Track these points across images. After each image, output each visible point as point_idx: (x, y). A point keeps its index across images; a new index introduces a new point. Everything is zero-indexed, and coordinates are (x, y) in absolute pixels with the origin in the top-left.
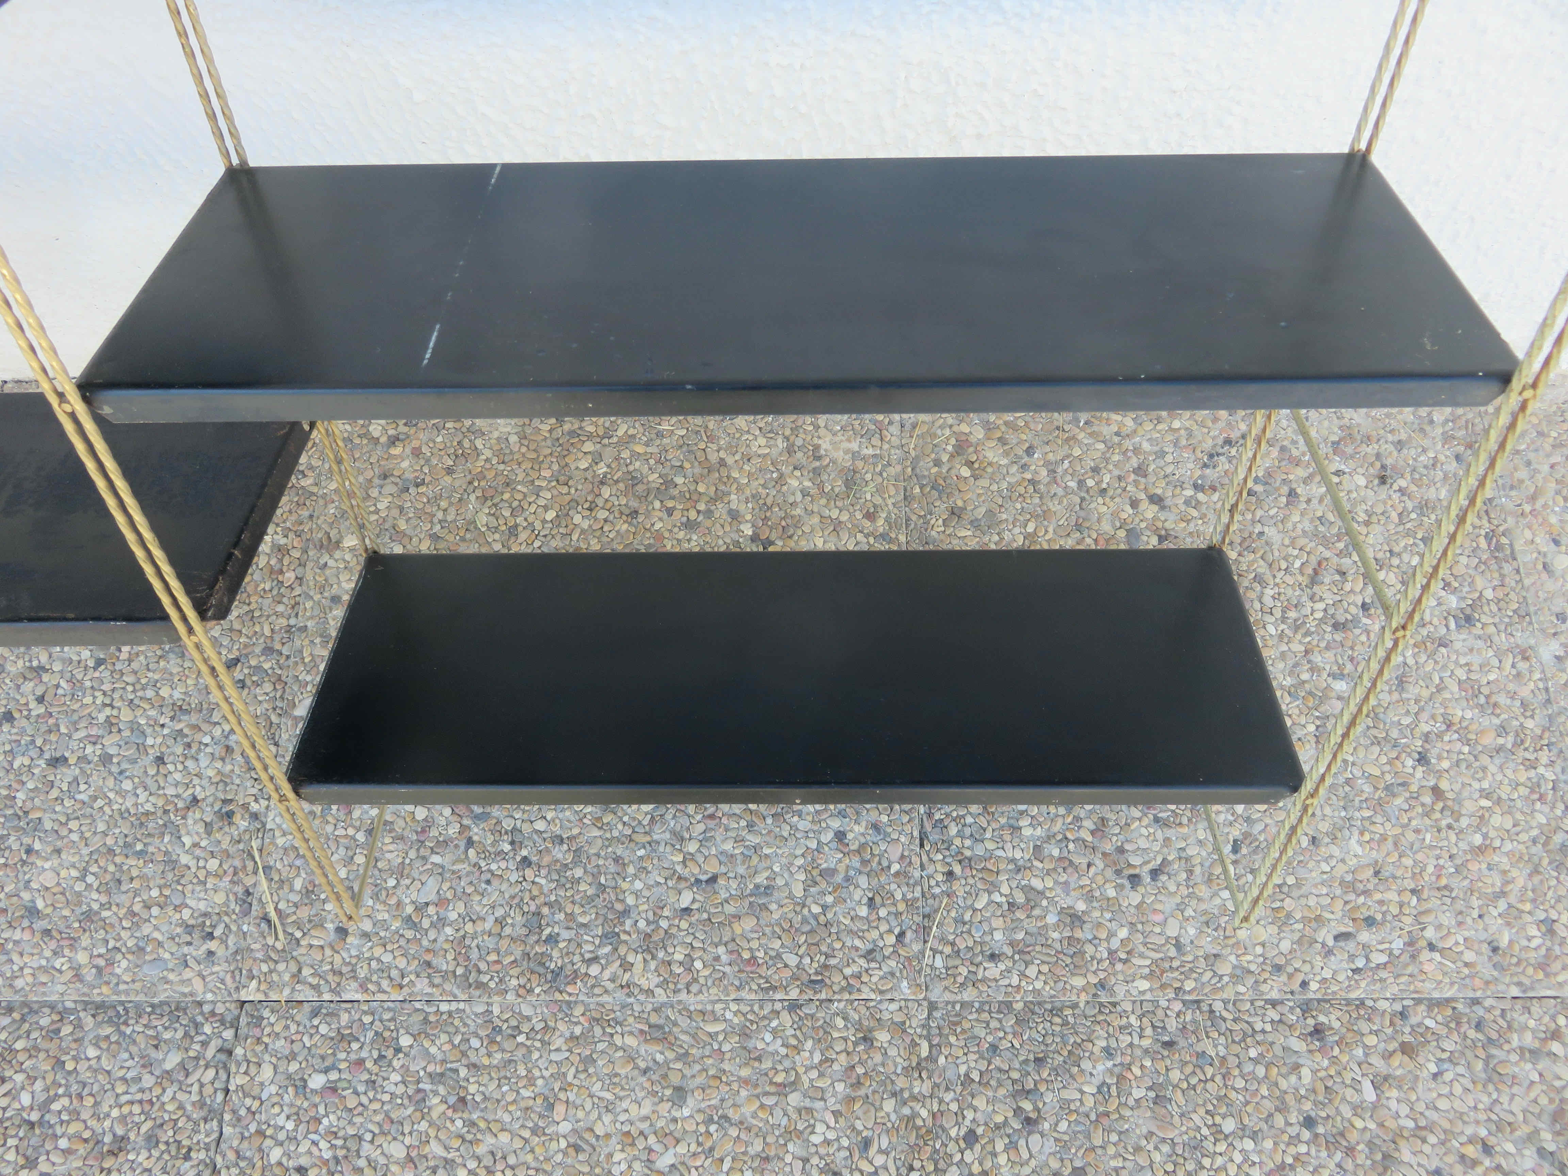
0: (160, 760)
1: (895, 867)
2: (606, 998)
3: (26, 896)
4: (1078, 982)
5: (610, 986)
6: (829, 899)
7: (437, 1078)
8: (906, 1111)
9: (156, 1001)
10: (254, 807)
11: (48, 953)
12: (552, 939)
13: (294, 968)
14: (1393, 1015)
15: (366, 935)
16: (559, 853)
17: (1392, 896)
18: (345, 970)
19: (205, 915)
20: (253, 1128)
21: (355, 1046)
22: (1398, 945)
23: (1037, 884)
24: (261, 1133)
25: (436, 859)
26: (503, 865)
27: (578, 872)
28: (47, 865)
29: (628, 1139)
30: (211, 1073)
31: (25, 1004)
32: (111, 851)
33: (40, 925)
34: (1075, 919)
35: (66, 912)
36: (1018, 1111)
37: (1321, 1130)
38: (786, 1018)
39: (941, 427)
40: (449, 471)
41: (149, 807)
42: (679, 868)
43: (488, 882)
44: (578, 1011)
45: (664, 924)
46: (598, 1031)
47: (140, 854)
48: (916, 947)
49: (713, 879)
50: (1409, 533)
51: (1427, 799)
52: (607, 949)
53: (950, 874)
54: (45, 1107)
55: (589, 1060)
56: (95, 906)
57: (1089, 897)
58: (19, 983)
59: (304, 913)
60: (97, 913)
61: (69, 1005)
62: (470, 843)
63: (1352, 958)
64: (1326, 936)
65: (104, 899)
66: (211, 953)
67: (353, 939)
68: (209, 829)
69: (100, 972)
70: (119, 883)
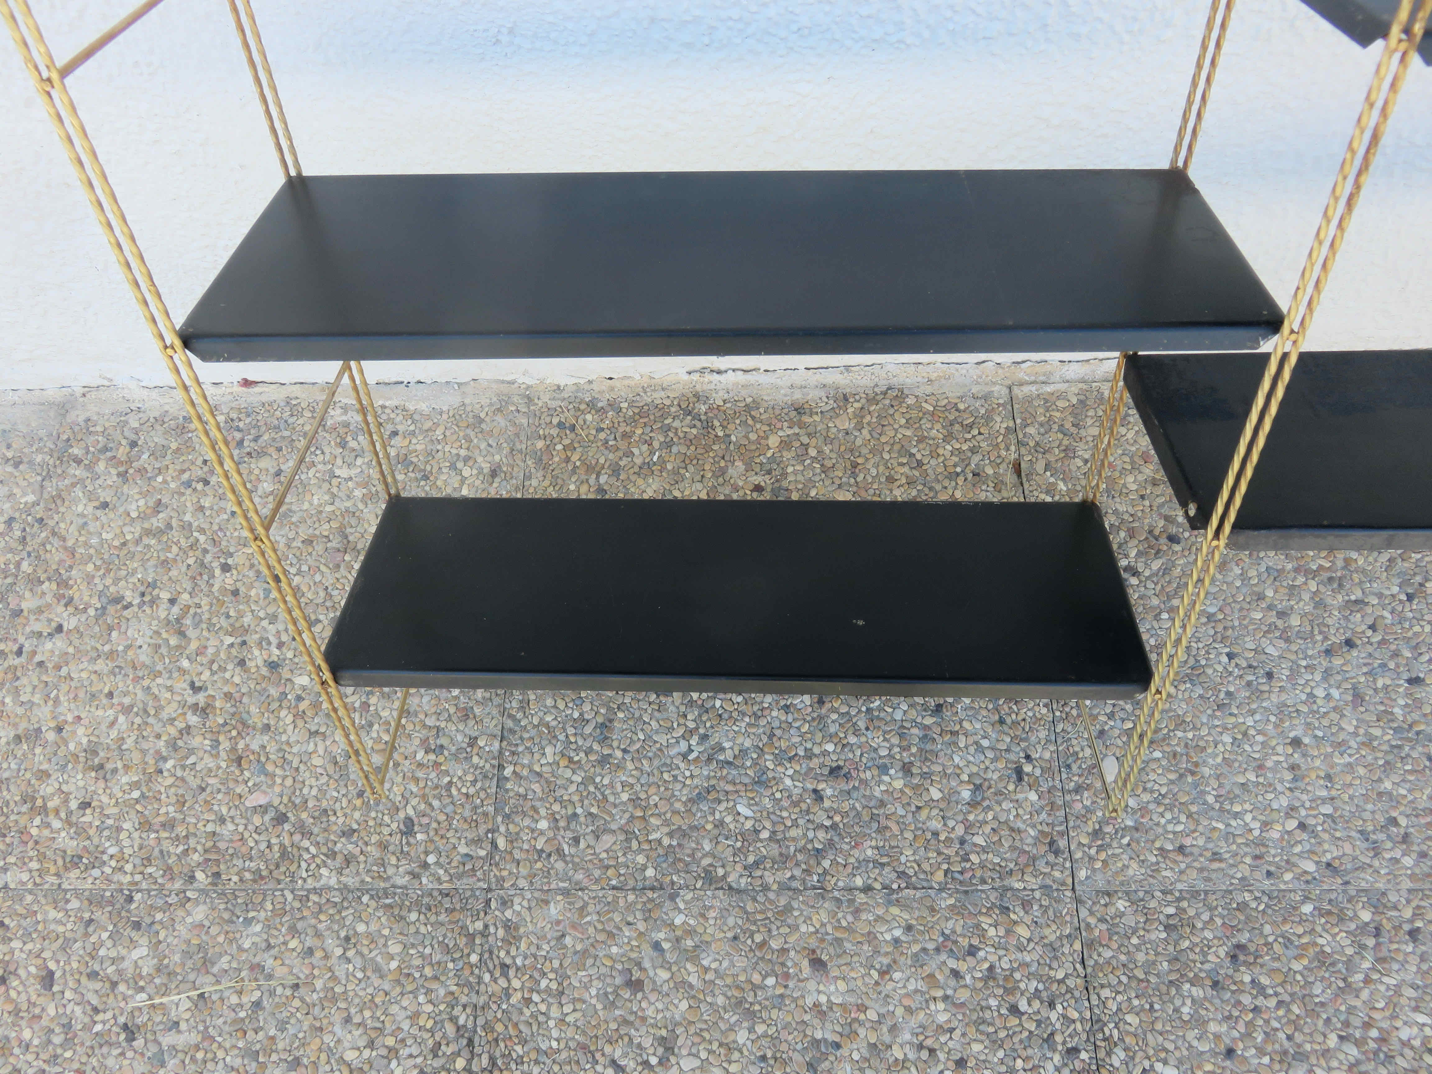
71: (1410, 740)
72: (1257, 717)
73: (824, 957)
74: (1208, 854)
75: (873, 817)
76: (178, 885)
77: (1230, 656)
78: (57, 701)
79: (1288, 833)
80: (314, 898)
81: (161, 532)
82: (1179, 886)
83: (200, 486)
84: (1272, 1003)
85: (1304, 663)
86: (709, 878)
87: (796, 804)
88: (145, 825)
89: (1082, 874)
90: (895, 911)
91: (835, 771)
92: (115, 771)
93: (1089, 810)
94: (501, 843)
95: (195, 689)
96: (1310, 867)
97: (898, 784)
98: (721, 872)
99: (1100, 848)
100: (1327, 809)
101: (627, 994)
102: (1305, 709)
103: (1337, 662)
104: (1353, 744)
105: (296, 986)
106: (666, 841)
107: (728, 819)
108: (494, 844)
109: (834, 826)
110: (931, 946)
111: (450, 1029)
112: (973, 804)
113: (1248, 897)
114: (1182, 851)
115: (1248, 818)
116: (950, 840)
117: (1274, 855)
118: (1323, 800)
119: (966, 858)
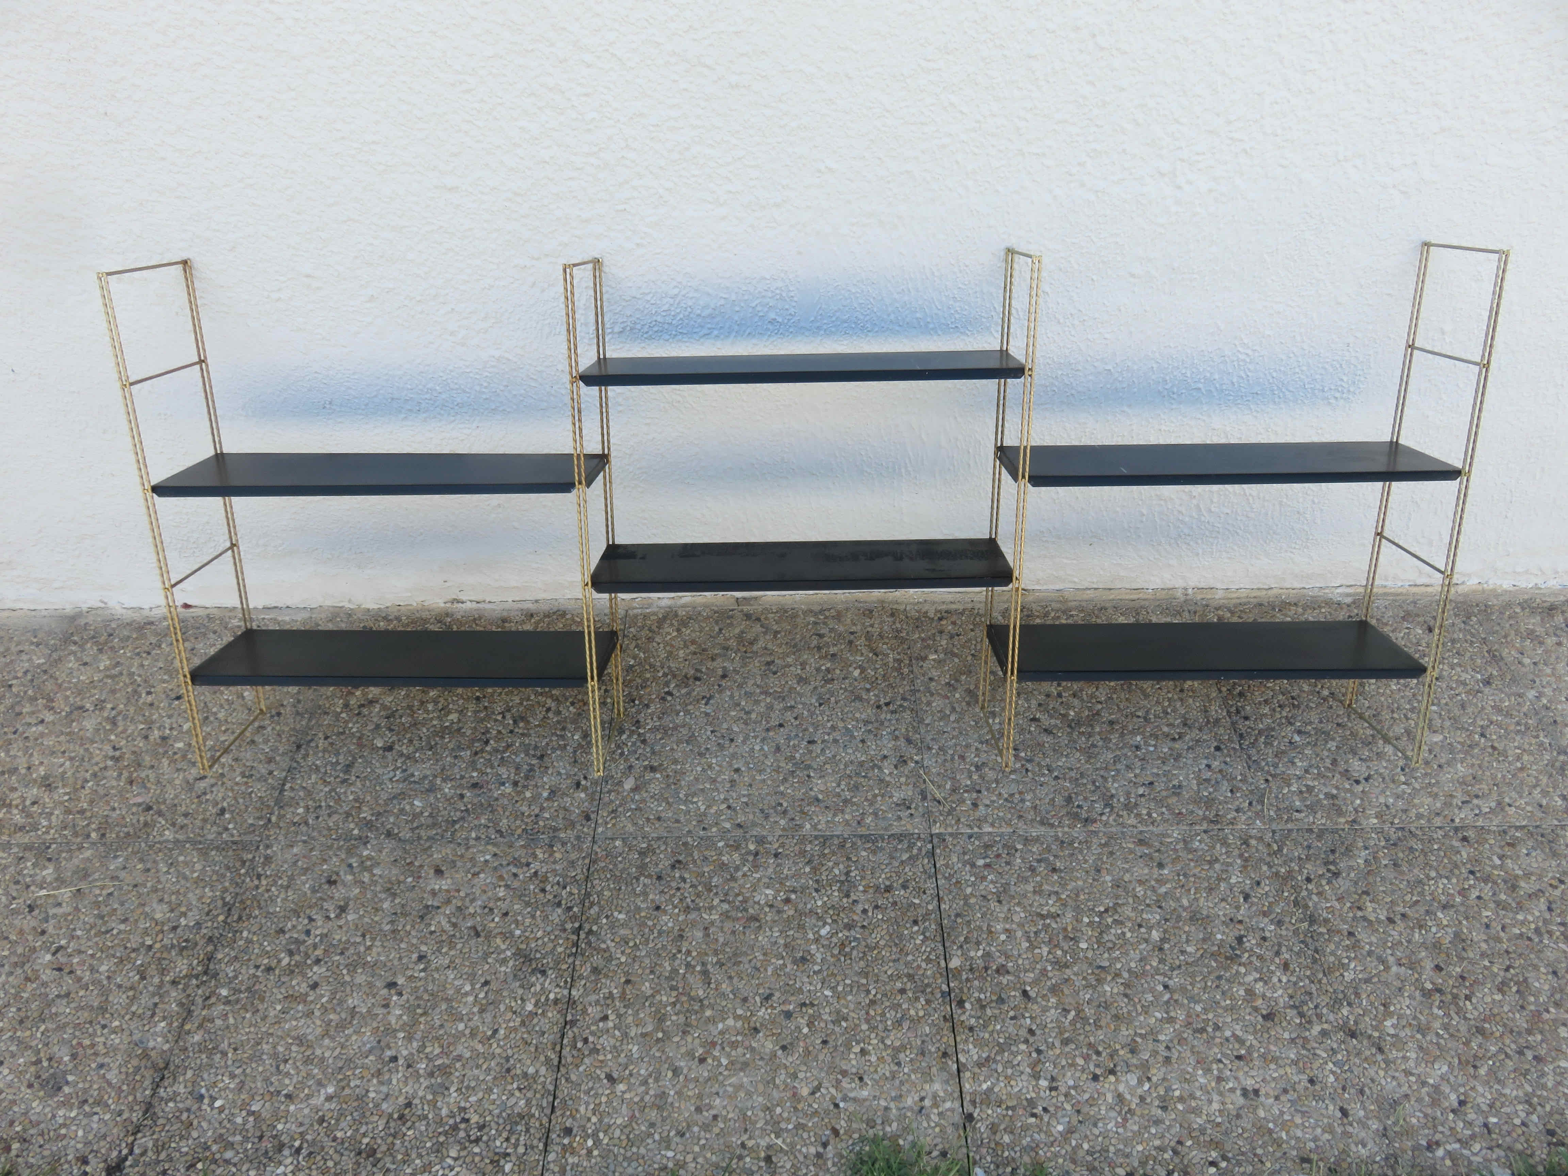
0: (863, 741)
1: (1239, 778)
2: (1113, 829)
3: (812, 793)
4: (1342, 820)
5: (1114, 824)
6: (1211, 790)
7: (1039, 861)
8: (1274, 870)
9: (889, 833)
10: (916, 758)
11: (830, 815)
12: (1080, 807)
13: (956, 819)
14: (1499, 832)
15: (987, 806)
16: (1073, 774)
17: (1484, 786)
18: (981, 819)
19: (904, 800)
20: (954, 880)
21: (995, 849)
22: (1493, 805)
23: (1309, 783)
24: (958, 882)
25: (1013, 777)
26: (1047, 778)
28: (819, 782)
29: (1140, 882)
30: (926, 861)
31: (822, 836)
32: (849, 776)
33: (823, 804)
34: (1334, 797)
35: (834, 800)
36: (1329, 870)
37: (1478, 875)
38: (1205, 836)
39: (1209, 612)
40: (972, 630)
41: (863, 759)
42: (1133, 779)
43: (1041, 785)
44: (1101, 834)
45: (1133, 800)
46: (1113, 841)
47: (864, 777)
48: (1259, 807)
49: (1151, 783)
50: (1449, 650)
51: (1490, 750)
52: (1108, 810)
53: (1267, 781)
54: (847, 874)
55: (1111, 853)
56: (849, 797)
57: (1337, 788)
58: (820, 827)
59: (955, 798)
60: (850, 800)
61: (846, 836)
62: (1027, 770)
63: (1472, 810)
64: (1457, 801)
65: (852, 794)
66: (912, 814)
67: (981, 808)
68: (896, 767)
69: (859, 823)
70: (857, 788)
71: (800, 768)
72: (719, 759)
73: (443, 868)
74: (673, 820)
75: (490, 805)
76: (79, 840)
77: (712, 732)
78: (32, 755)
79: (722, 811)
80: (158, 846)
81: (116, 676)
82: (653, 835)
83: (144, 655)
84: (688, 886)
85: (752, 734)
86: (389, 834)
87: (448, 800)
88: (68, 812)
89: (600, 830)
90: (489, 847)
91: (475, 786)
92: (56, 788)
93: (612, 801)
94: (274, 819)
95: (114, 748)
96: (728, 825)
97: (508, 790)
98: (396, 831)
99: (614, 818)
100: (745, 800)
101: (326, 887)
102: (747, 755)
103: (771, 734)
104: (769, 771)
105: (136, 886)
106: (369, 818)
107: (407, 807)
108: (269, 820)
109: (467, 810)
110: (504, 863)
111: (220, 903)
112: (547, 799)
113: (689, 839)
114: (659, 819)
115: (700, 804)
116: (529, 816)
117: (709, 820)
118: (744, 796)
119: (536, 823)
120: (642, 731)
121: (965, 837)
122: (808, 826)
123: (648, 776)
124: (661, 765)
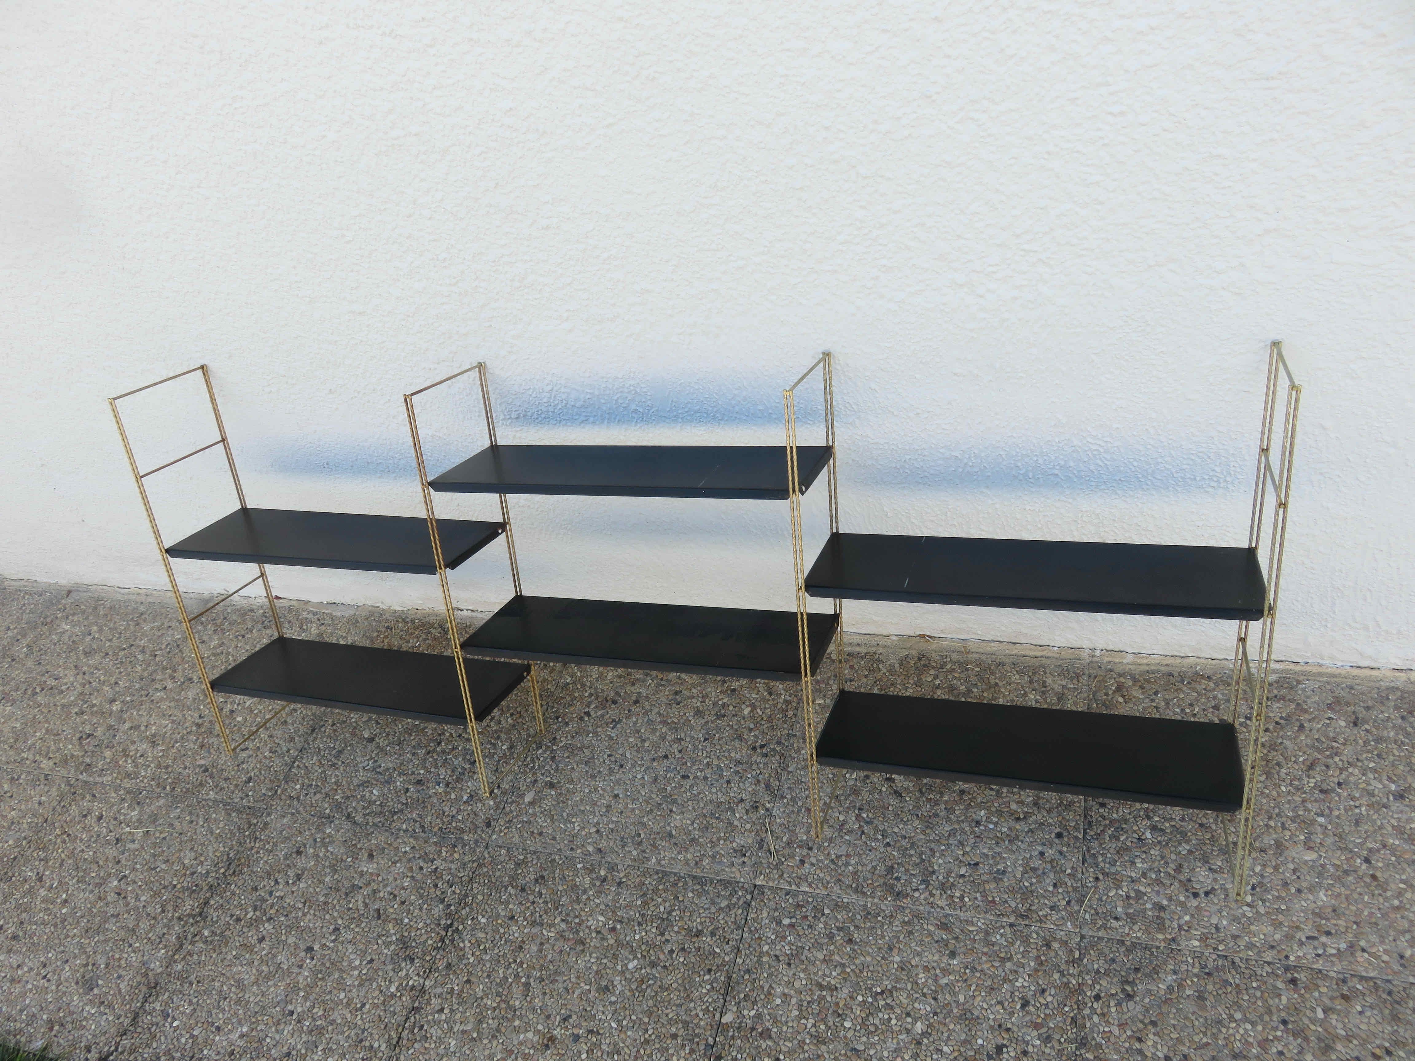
0: (728, 782)
1: (1069, 871)
2: (921, 908)
3: (668, 828)
4: (1161, 936)
5: (924, 902)
6: (1034, 880)
7: (839, 929)
8: (1065, 980)
9: (719, 878)
10: (768, 805)
11: (676, 852)
12: (898, 879)
13: (780, 874)
14: (1338, 979)
15: (813, 864)
16: (904, 843)
17: (1341, 922)
18: (802, 877)
19: (743, 846)
20: (757, 936)
21: (804, 910)
22: (1343, 946)
23: (1142, 889)
24: (760, 938)
25: (847, 837)
26: (878, 844)
27: (913, 852)
28: (678, 818)
29: (926, 969)
30: (740, 911)
31: (663, 872)
32: (705, 815)
33: (673, 841)
34: (1162, 908)
35: (684, 837)
36: (1123, 990)
37: (1290, 1026)
38: (1008, 930)
39: (1110, 678)
40: (866, 676)
41: (722, 800)
42: (960, 857)
43: (870, 850)
44: (907, 911)
45: (951, 880)
46: (916, 921)
47: (717, 818)
48: (1076, 908)
49: (977, 864)
50: (1369, 752)
51: (1368, 880)
52: (923, 886)
53: (1097, 879)
54: (669, 913)
55: (911, 933)
56: (697, 837)
57: (1170, 899)
58: (663, 862)
59: (786, 851)
60: (697, 840)
61: (682, 875)
62: (863, 833)
63: (1315, 948)
64: (1301, 936)
65: (701, 834)
66: (744, 862)
67: (807, 865)
68: (747, 812)
69: (696, 863)
70: (707, 828)
71: (667, 802)
72: (605, 783)
73: (375, 854)
74: (550, 837)
75: (423, 802)
76: (159, 790)
77: (609, 756)
78: (151, 716)
79: (591, 834)
80: (203, 802)
81: (218, 654)
82: (531, 848)
83: (240, 638)
84: (541, 901)
85: (640, 763)
86: (349, 816)
87: (396, 792)
88: (159, 766)
89: (494, 837)
90: (411, 840)
91: (419, 782)
92: (158, 744)
93: (511, 812)
94: (279, 791)
95: (200, 717)
96: (591, 849)
97: (440, 790)
98: (354, 815)
99: (508, 828)
100: (612, 826)
101: (294, 856)
102: (628, 782)
103: (655, 764)
104: (641, 800)
105: (181, 834)
106: (339, 800)
107: (368, 795)
108: (276, 791)
109: (407, 804)
110: (417, 856)
111: (225, 857)
112: (465, 802)
113: (557, 857)
114: (541, 834)
115: (576, 825)
116: (448, 815)
117: (579, 841)
118: (613, 822)
119: (450, 824)
120: (555, 748)
121: (782, 894)
122: (654, 860)
123: (547, 791)
124: (559, 782)
